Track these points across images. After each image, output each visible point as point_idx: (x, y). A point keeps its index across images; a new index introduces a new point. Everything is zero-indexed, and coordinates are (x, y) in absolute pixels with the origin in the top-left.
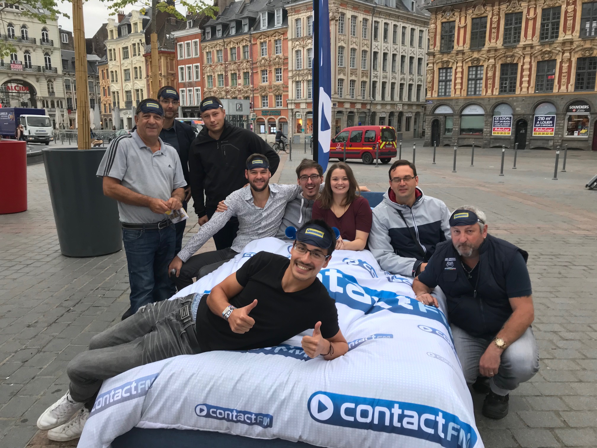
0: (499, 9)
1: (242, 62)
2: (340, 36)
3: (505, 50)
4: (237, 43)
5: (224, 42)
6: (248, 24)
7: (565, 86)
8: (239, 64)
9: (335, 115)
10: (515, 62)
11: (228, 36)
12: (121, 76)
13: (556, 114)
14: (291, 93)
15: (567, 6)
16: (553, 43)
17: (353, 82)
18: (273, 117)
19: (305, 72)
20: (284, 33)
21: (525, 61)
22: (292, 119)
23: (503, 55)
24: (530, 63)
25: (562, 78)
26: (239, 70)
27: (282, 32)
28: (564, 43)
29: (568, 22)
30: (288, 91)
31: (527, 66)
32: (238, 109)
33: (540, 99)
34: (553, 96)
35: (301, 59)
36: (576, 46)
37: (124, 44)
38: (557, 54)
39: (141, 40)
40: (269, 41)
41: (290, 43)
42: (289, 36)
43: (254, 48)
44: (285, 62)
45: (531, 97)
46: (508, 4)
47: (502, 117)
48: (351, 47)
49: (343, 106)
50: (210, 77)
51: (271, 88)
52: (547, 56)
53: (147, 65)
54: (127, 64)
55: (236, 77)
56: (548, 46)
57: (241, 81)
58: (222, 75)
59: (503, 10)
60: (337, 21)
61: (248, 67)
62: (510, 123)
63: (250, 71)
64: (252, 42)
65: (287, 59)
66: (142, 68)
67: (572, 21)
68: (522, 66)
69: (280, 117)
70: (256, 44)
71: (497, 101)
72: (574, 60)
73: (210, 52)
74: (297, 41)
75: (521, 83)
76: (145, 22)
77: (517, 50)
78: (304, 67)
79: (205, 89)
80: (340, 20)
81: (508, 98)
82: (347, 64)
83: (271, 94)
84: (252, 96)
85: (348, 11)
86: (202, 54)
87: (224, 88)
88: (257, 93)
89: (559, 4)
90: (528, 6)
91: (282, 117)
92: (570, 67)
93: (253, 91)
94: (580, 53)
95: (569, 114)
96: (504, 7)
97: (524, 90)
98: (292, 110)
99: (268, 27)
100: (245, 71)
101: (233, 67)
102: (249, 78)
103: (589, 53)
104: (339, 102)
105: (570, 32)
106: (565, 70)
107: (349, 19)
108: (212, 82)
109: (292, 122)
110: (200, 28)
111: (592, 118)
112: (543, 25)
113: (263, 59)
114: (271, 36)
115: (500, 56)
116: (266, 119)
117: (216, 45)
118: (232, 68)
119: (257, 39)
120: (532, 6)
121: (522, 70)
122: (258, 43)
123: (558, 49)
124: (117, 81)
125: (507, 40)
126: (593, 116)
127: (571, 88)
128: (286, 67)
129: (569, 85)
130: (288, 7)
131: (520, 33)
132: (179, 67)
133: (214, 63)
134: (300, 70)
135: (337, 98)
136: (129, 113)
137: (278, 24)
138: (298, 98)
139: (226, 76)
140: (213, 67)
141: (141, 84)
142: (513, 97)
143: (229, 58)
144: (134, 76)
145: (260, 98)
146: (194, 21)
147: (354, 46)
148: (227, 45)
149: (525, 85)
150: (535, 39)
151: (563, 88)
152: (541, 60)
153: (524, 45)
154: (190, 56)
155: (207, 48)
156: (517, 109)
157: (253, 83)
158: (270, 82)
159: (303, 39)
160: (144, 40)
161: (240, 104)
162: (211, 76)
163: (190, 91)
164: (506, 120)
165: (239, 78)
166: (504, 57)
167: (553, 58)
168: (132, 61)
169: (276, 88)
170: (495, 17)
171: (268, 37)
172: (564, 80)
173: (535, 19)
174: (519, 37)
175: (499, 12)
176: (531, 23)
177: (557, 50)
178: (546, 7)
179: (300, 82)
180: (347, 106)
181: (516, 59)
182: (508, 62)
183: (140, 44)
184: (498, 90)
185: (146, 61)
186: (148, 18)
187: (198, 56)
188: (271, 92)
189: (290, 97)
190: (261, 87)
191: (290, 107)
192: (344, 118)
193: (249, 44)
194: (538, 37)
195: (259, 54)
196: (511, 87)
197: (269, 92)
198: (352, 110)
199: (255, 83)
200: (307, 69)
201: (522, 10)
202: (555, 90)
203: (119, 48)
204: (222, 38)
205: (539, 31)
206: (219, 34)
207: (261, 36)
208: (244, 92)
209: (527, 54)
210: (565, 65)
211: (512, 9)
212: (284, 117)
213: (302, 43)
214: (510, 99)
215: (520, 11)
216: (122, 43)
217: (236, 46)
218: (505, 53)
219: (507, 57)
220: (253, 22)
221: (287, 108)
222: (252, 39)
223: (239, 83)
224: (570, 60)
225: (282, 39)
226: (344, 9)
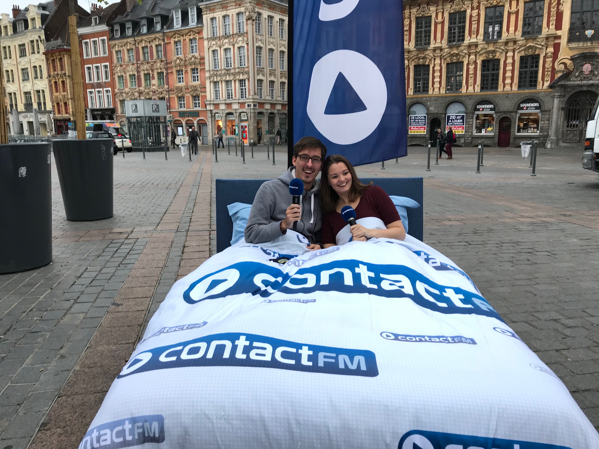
0: (410, 13)
1: (155, 62)
2: (257, 36)
3: (417, 52)
4: (150, 42)
5: (135, 40)
6: (160, 22)
7: (472, 87)
8: (152, 63)
9: (256, 116)
10: (427, 63)
11: (139, 34)
12: (18, 75)
13: (465, 113)
14: (210, 93)
15: (471, 11)
16: (460, 46)
17: (272, 83)
18: (191, 118)
19: (223, 72)
20: (200, 32)
21: (435, 62)
22: (212, 120)
23: (416, 57)
24: (441, 64)
25: (470, 79)
26: (153, 71)
27: (197, 31)
28: (469, 46)
29: (473, 26)
30: (205, 92)
31: (437, 68)
32: (154, 110)
33: (450, 99)
34: (462, 96)
35: (218, 59)
36: (480, 49)
37: (21, 41)
38: (464, 56)
39: (39, 37)
40: (183, 40)
41: (206, 42)
42: (205, 35)
43: (168, 47)
44: (202, 61)
45: (442, 97)
46: (418, 8)
47: (417, 117)
48: (269, 47)
49: (263, 107)
50: (120, 77)
51: (188, 89)
52: (455, 58)
53: (48, 64)
54: (24, 62)
55: (150, 77)
56: (456, 49)
57: (155, 82)
58: (134, 75)
59: (413, 14)
60: (253, 20)
61: (162, 66)
62: (425, 122)
63: (164, 71)
64: (166, 41)
65: (204, 58)
66: (42, 67)
67: (476, 25)
68: (433, 68)
69: (198, 118)
70: (170, 43)
71: (412, 100)
72: (479, 62)
73: (120, 51)
74: (213, 40)
75: (433, 83)
76: (44, 18)
77: (428, 52)
78: (221, 67)
79: (116, 90)
80: (256, 20)
81: (422, 98)
82: (265, 65)
83: (188, 95)
84: (167, 97)
85: (264, 11)
86: (111, 53)
87: (137, 89)
88: (174, 94)
89: (464, 8)
90: (436, 11)
91: (201, 118)
92: (475, 69)
93: (169, 91)
94: (484, 55)
95: (477, 112)
96: (414, 10)
97: (436, 90)
98: (211, 111)
99: (182, 26)
100: (159, 71)
101: (146, 66)
102: (163, 79)
103: (492, 55)
104: (259, 103)
105: (475, 36)
106: (471, 72)
107: (265, 19)
108: (123, 82)
109: (212, 124)
110: (107, 25)
111: (497, 117)
112: (450, 29)
113: (178, 58)
114: (186, 35)
115: (413, 58)
116: (183, 120)
117: (127, 43)
118: (145, 68)
119: (171, 37)
120: (440, 10)
121: (434, 71)
122: (172, 42)
123: (464, 51)
124: (13, 81)
125: (419, 43)
126: (497, 114)
127: (478, 89)
128: (203, 67)
129: (476, 86)
130: (202, 5)
131: (430, 36)
132: (86, 66)
133: (124, 62)
134: (217, 71)
135: (257, 99)
136: (29, 116)
137: (193, 22)
138: (217, 99)
139: (139, 77)
140: (124, 66)
141: (43, 84)
142: (426, 97)
143: (141, 57)
144: (34, 76)
145: (176, 99)
146: (100, 18)
147: (272, 46)
148: (138, 44)
149: (437, 85)
150: (443, 42)
151: (471, 89)
152: (450, 62)
153: (434, 47)
154: (98, 55)
155: (117, 46)
156: (431, 108)
157: (168, 84)
158: (187, 83)
159: (220, 38)
160: (43, 37)
161: (156, 105)
162: (122, 76)
163: (99, 92)
164: (421, 119)
165: (153, 78)
166: (417, 58)
167: (461, 60)
168: (30, 60)
169: (193, 88)
170: (407, 20)
171: (183, 36)
172: (471, 81)
173: (443, 23)
174: (429, 40)
175: (410, 15)
176: (439, 27)
177: (463, 53)
178: (452, 11)
179: (218, 82)
180: (268, 107)
181: (428, 60)
182: (421, 63)
183: (39, 41)
184: (412, 90)
185: (47, 59)
186: (47, 13)
187: (107, 55)
188: (188, 93)
189: (208, 98)
190: (177, 88)
191: (208, 108)
192: (265, 119)
193: (162, 44)
194: (447, 40)
195: (173, 54)
196: (424, 87)
197: (186, 93)
198: (273, 111)
199: (170, 83)
200: (225, 69)
201: (431, 14)
202: (464, 90)
203: (15, 46)
204: (133, 36)
205: (447, 34)
206: (129, 32)
207: (175, 34)
208: (158, 93)
209: (438, 56)
210: (472, 67)
211: (422, 13)
212: (203, 118)
213: (218, 43)
214: (424, 99)
215: (428, 15)
216: (18, 39)
217: (149, 45)
218: (418, 55)
219: (419, 59)
220: (166, 20)
221: (205, 109)
222: (166, 38)
223: (153, 83)
224: (475, 63)
225: (197, 38)
226: (260, 8)
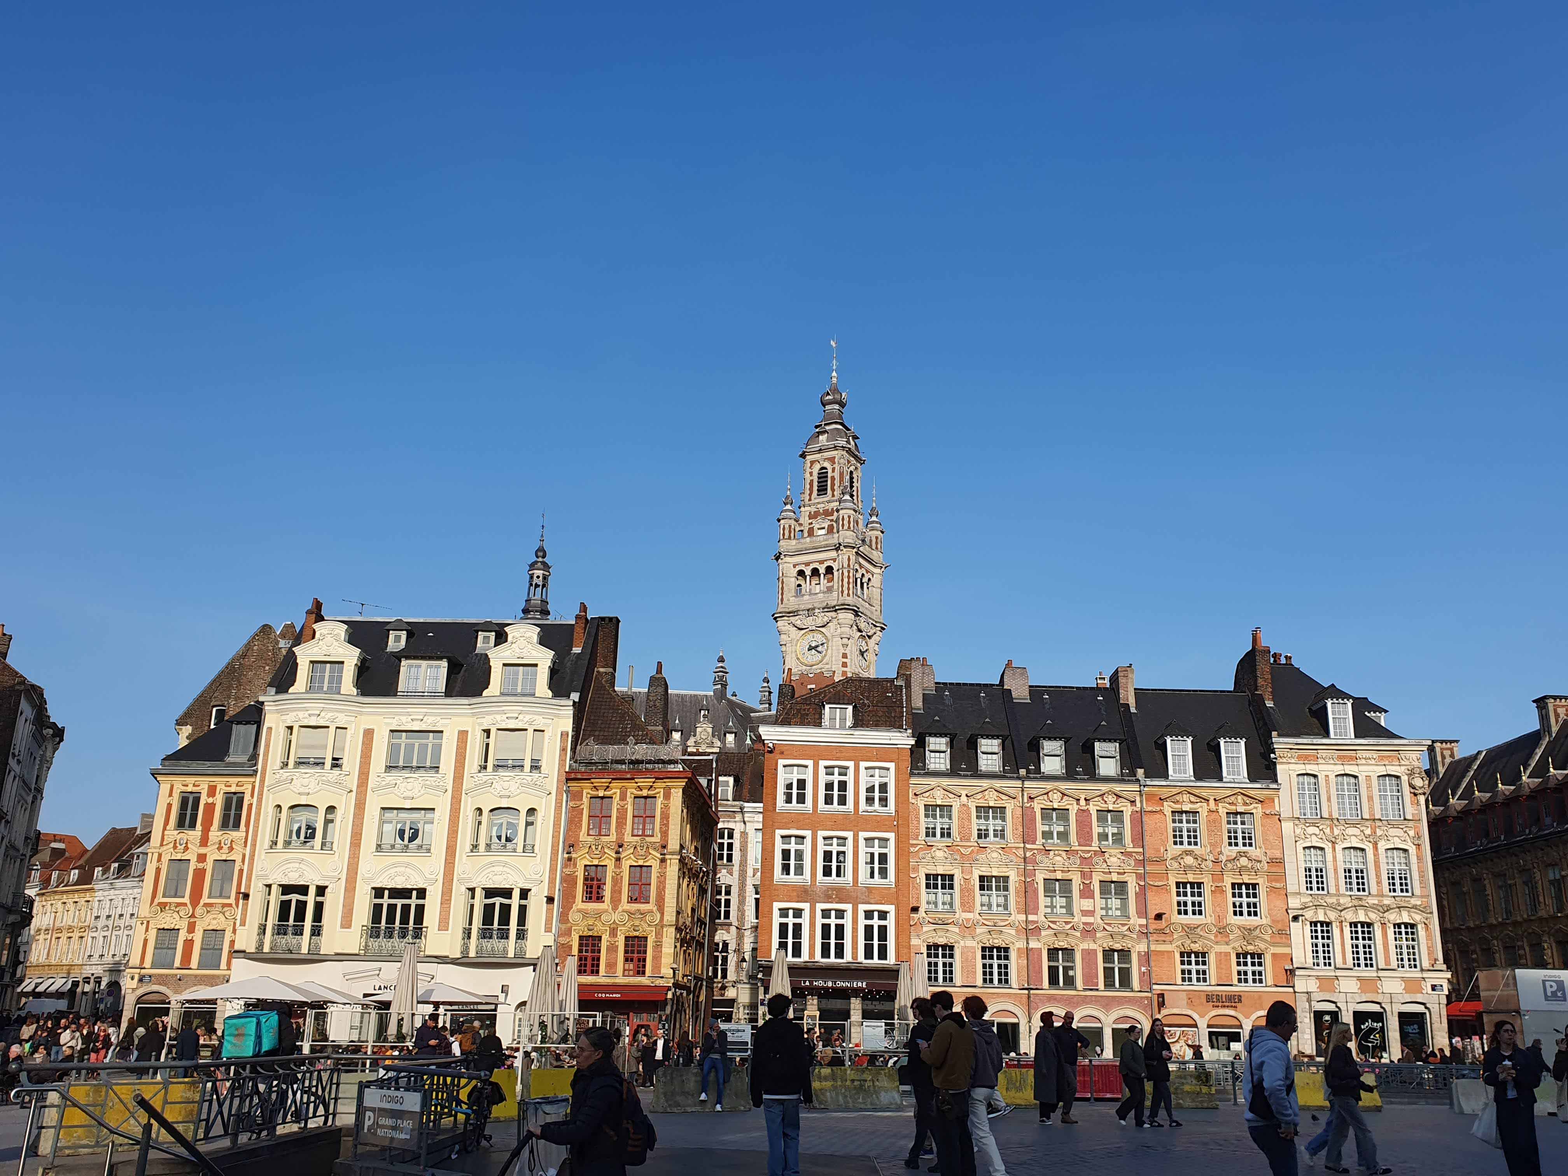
1: (1099, 853)
4: (1077, 800)
5: (1022, 788)
6: (1119, 758)
8: (1084, 855)
11: (1036, 775)
12: (354, 827)
14: (1302, 950)
18: (1229, 1012)
20: (1266, 801)
22: (1310, 1019)
26: (1086, 874)
27: (1259, 797)
30: (1288, 946)
37: (418, 720)
40: (1209, 811)
41: (1287, 827)
42: (1283, 808)
43: (1151, 820)
44: (1274, 870)
50: (933, 878)
51: (1225, 932)
53: (570, 808)
54: (413, 789)
55: (1068, 890)
58: (1004, 878)
61: (1127, 868)
63: (1131, 879)
65: (1281, 863)
66: (540, 812)
70: (1159, 812)
73: (947, 807)
79: (918, 915)
83: (1226, 948)
84: (1143, 948)
86: (907, 806)
88: (1167, 942)
93: (1149, 935)
99: (1197, 778)
101: (1060, 860)
109: (1310, 1028)
113: (1187, 853)
114: (1219, 800)
116: (1202, 1016)
117: (983, 791)
118: (1057, 864)
119: (1163, 799)
124: (328, 845)
128: (1278, 885)
132: (780, 832)
133: (965, 839)
134: (1324, 896)
137: (1235, 775)
139: (1028, 885)
140: (965, 851)
141: (530, 870)
143: (1039, 834)
145: (1176, 956)
146: (856, 710)
148: (1032, 799)
155: (937, 793)
157: (1145, 915)
158: (1218, 917)
159: (1333, 823)
160: (566, 726)
162: (949, 876)
163: (828, 913)
165: (1087, 893)
169: (1242, 933)
171: (1207, 801)
179: (1328, 924)
185: (569, 794)
187: (889, 810)
189: (1298, 961)
191: (1301, 986)
193: (1128, 810)
195: (1169, 840)
197: (1217, 943)
203: (369, 734)
206: (991, 764)
213: (1328, 832)
216: (394, 714)
217: (1074, 808)
221: (1289, 990)
223: (1085, 908)
225: (1258, 813)
